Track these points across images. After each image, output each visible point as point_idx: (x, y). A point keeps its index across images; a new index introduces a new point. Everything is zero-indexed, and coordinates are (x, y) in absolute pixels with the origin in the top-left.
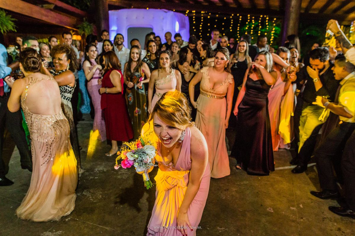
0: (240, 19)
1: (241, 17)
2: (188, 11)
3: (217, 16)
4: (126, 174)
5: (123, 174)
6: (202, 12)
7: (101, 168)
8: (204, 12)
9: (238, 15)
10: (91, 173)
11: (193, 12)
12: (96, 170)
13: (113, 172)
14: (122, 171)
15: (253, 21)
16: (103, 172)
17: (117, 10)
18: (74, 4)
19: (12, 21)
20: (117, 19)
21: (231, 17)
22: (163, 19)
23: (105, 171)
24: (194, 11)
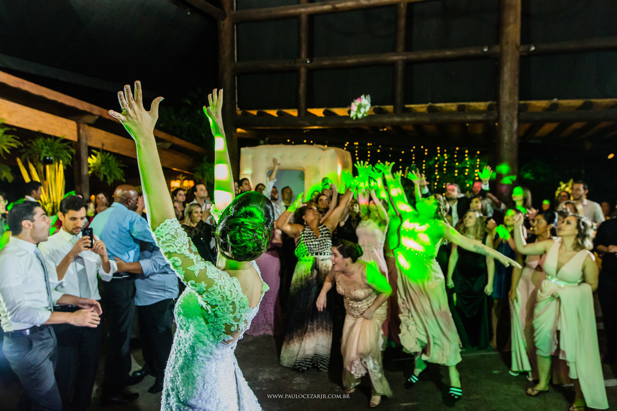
0: (426, 154)
1: (426, 150)
2: (348, 143)
3: (391, 149)
4: (303, 384)
5: (300, 384)
6: (369, 144)
7: (266, 376)
8: (371, 144)
9: (422, 147)
10: (255, 382)
11: (355, 144)
12: (260, 378)
13: (284, 381)
14: (297, 380)
15: (445, 155)
16: (271, 381)
17: (253, 147)
18: (184, 136)
19: (121, 168)
20: (253, 159)
21: (412, 151)
22: (320, 159)
23: (273, 379)
24: (357, 143)
